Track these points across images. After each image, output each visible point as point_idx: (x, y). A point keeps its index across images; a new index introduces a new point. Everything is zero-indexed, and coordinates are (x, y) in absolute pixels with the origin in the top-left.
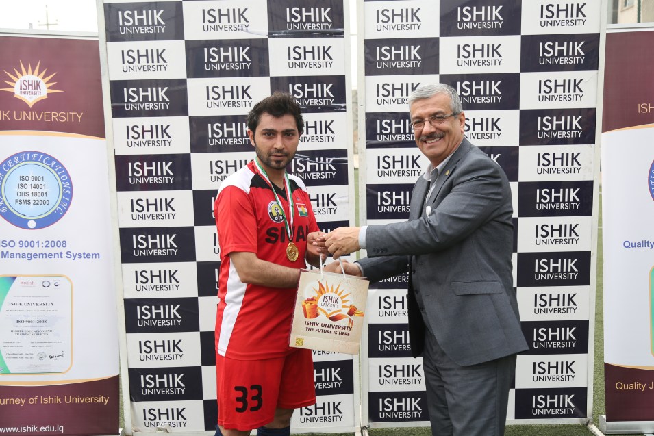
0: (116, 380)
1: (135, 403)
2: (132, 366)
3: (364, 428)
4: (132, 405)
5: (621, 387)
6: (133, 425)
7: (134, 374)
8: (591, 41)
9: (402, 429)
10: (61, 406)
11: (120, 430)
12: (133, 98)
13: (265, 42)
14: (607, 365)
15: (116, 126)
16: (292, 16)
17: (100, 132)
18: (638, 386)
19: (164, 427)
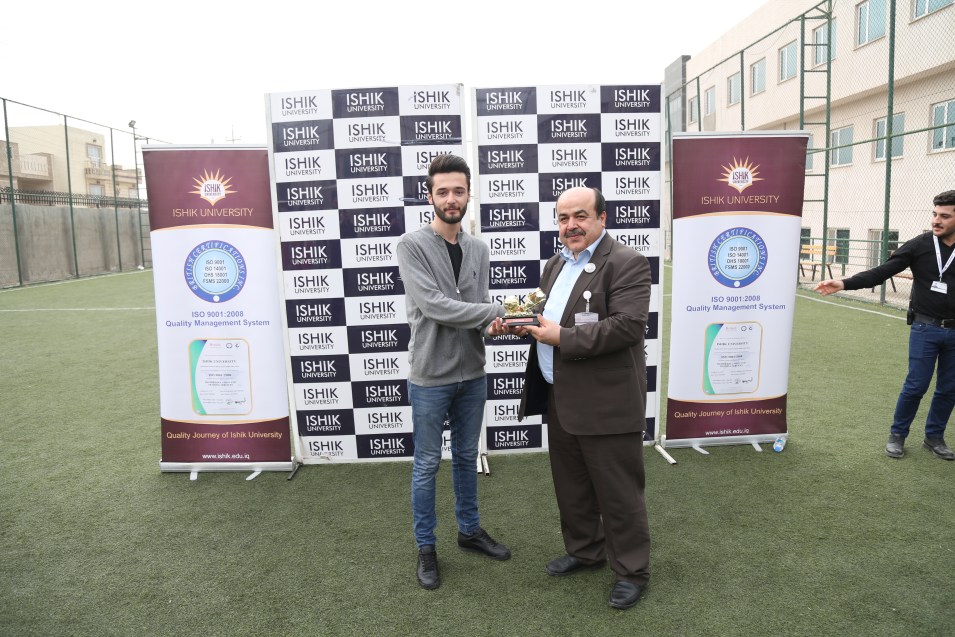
0: (286, 420)
1: (303, 438)
2: (299, 409)
3: (484, 454)
4: (301, 439)
5: (678, 415)
6: (302, 454)
7: (301, 415)
8: (654, 148)
9: (513, 455)
10: (246, 440)
11: (292, 458)
12: (294, 196)
13: (399, 149)
14: (669, 400)
15: (281, 219)
16: (420, 128)
17: (269, 224)
18: (693, 414)
19: (326, 455)
